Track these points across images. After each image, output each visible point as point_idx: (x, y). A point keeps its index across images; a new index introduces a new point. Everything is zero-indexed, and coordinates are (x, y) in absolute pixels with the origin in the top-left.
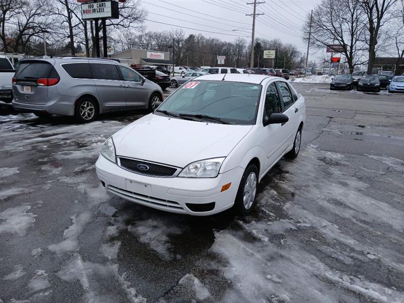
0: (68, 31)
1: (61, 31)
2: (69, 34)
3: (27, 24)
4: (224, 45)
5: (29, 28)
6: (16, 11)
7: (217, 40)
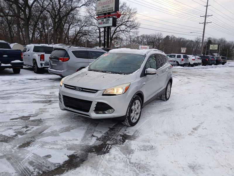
0: (98, 34)
1: (95, 34)
2: (99, 36)
3: (79, 30)
4: (187, 41)
5: (80, 33)
6: (75, 24)
7: (184, 39)
